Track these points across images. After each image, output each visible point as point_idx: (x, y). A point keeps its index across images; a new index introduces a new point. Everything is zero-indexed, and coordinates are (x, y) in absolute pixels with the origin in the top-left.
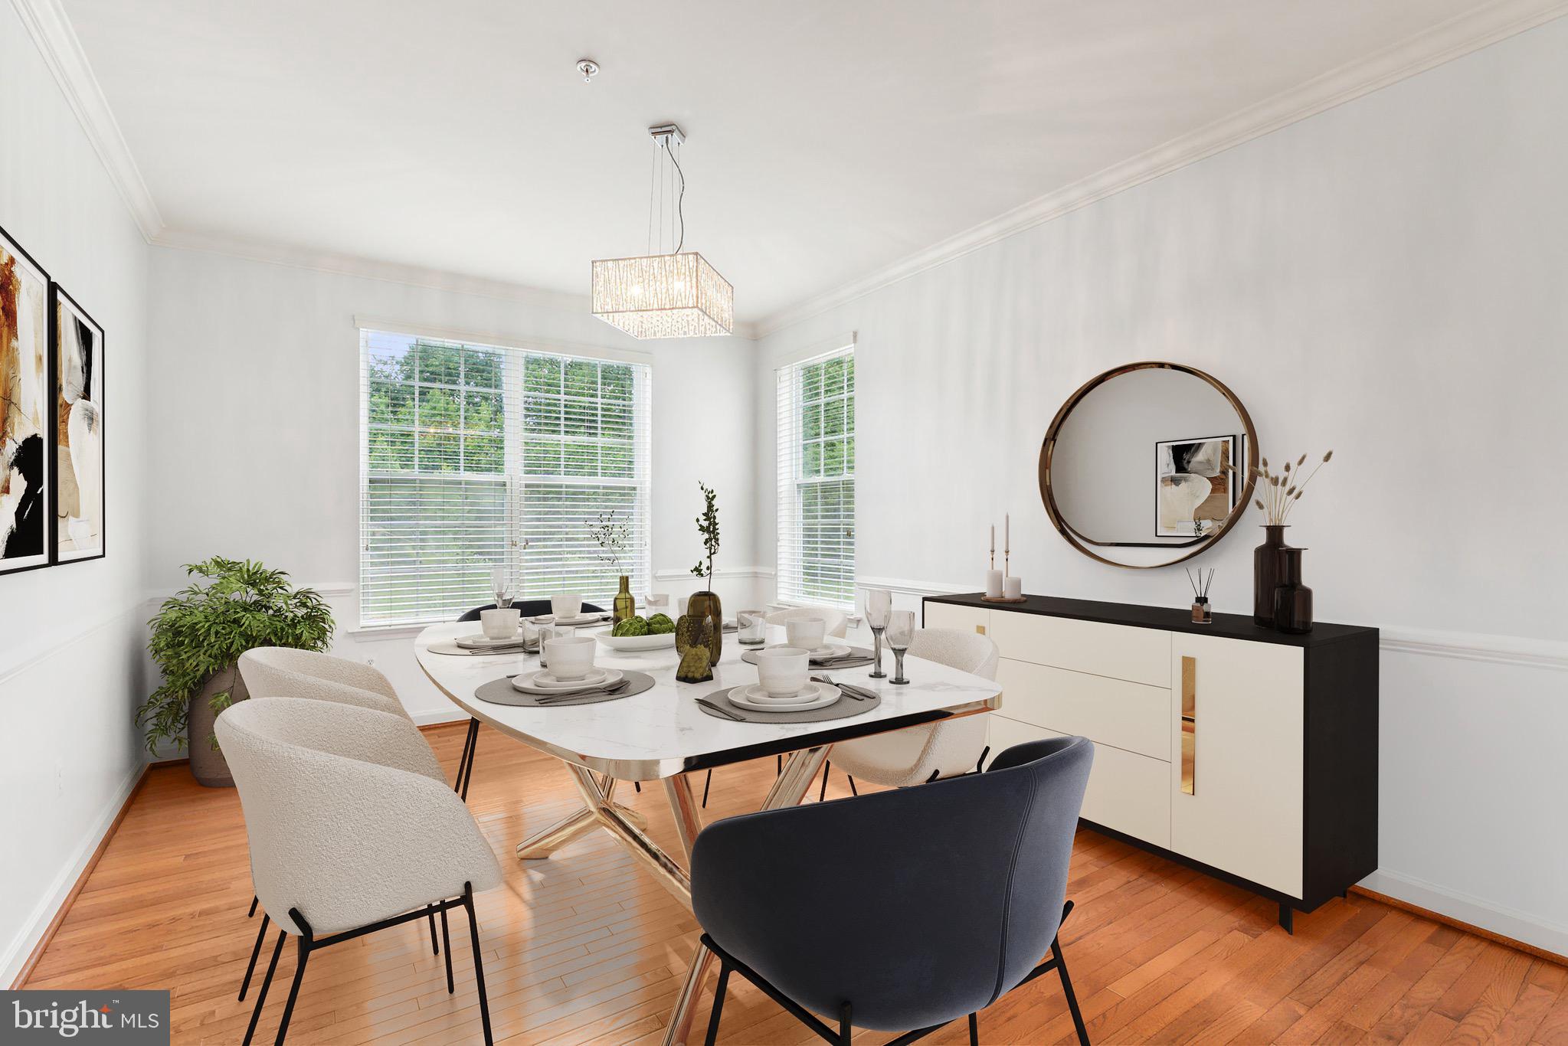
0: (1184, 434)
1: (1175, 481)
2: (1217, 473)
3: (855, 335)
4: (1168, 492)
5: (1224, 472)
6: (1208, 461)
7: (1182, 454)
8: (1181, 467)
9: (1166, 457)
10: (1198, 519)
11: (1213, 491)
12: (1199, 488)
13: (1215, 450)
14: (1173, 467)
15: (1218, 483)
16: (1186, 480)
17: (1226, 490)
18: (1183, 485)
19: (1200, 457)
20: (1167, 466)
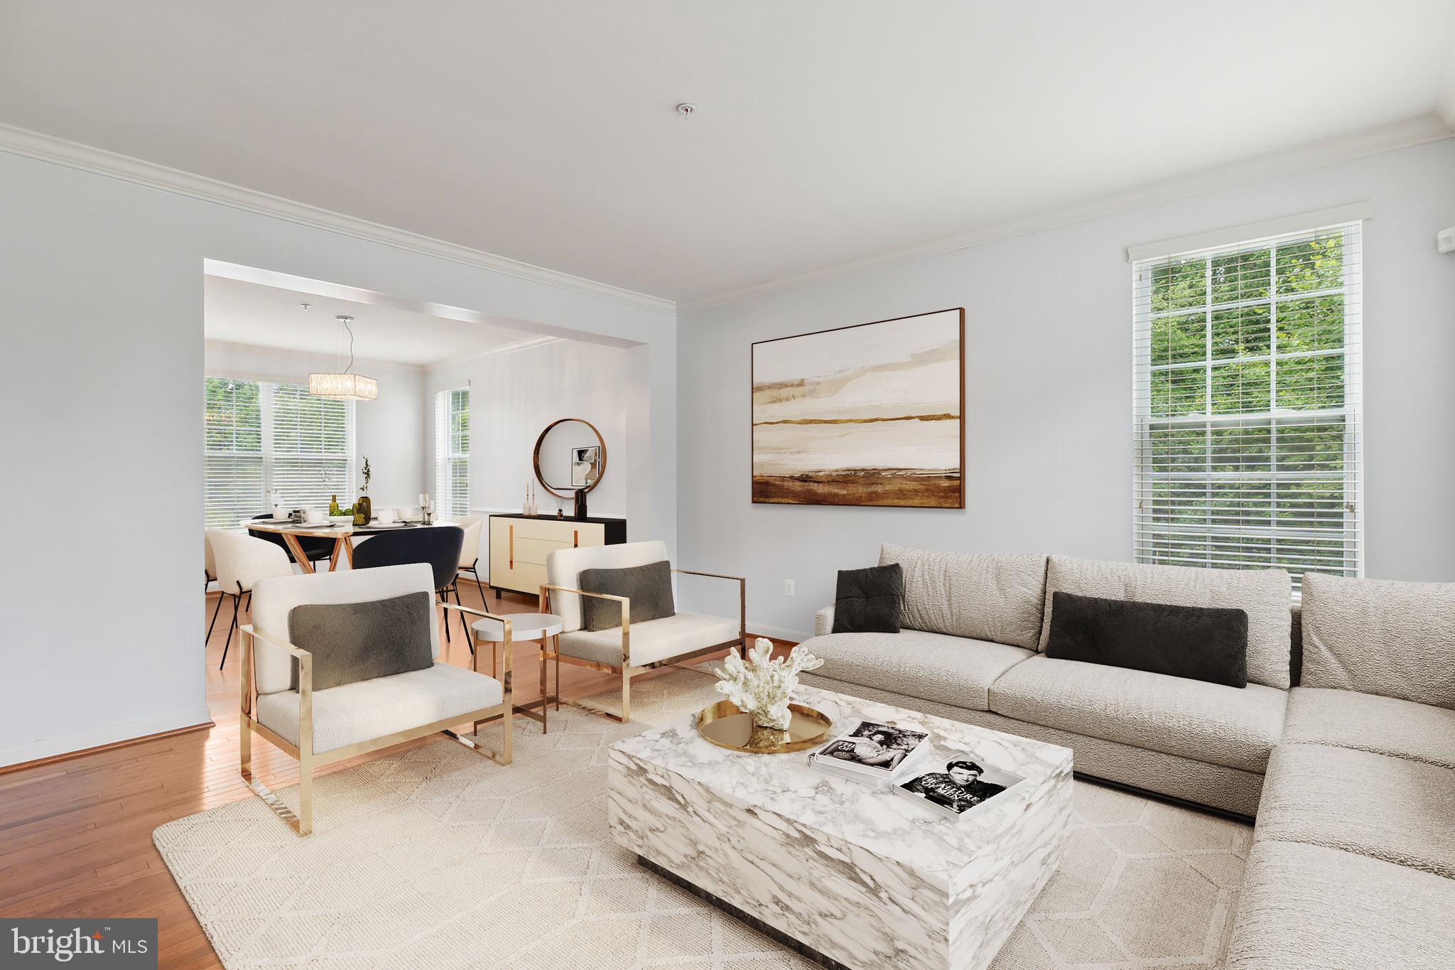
0: (582, 446)
1: (578, 464)
2: (593, 461)
3: (469, 381)
4: (576, 468)
5: (595, 461)
6: (590, 456)
7: (581, 453)
8: (581, 459)
9: (576, 454)
10: (586, 479)
11: (592, 468)
12: (586, 467)
13: (592, 452)
14: (578, 459)
15: (593, 465)
16: (582, 464)
17: (596, 468)
18: (581, 465)
19: (587, 455)
20: (576, 459)
